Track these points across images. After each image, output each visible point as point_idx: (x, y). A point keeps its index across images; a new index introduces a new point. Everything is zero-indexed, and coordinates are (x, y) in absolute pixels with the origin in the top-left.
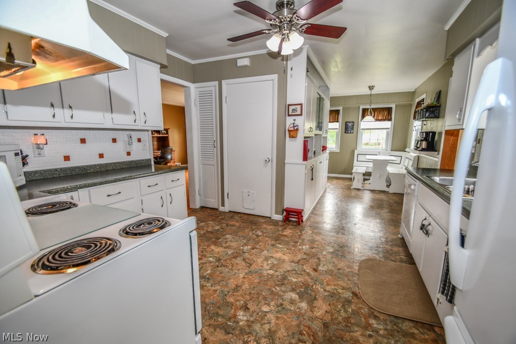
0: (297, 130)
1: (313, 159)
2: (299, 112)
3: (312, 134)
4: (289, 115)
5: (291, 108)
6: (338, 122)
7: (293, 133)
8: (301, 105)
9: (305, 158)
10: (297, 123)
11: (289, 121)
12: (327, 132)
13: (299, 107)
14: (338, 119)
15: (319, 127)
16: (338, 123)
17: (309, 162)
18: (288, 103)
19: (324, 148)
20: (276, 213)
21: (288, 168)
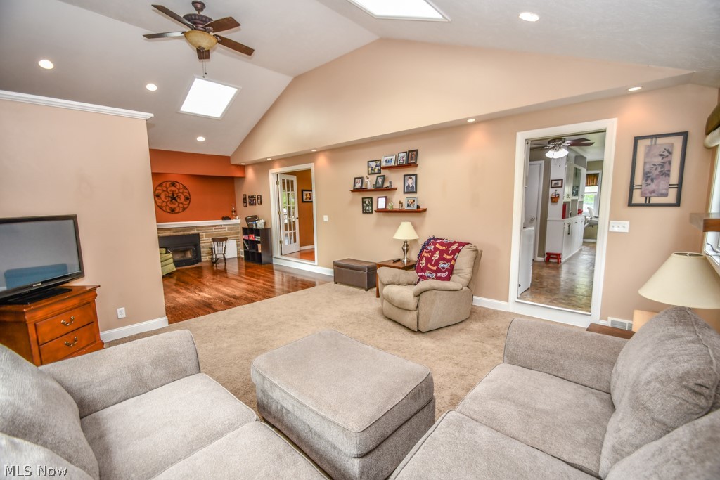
0: (558, 197)
1: (570, 219)
2: (560, 185)
3: (569, 200)
4: (552, 187)
5: (554, 182)
6: (596, 185)
7: (555, 199)
8: (562, 180)
9: (564, 216)
10: (558, 192)
11: (552, 191)
12: (583, 196)
13: (560, 182)
14: (596, 183)
15: (576, 192)
16: (597, 187)
17: (567, 220)
18: (551, 178)
19: (580, 212)
20: (539, 256)
21: (549, 224)
